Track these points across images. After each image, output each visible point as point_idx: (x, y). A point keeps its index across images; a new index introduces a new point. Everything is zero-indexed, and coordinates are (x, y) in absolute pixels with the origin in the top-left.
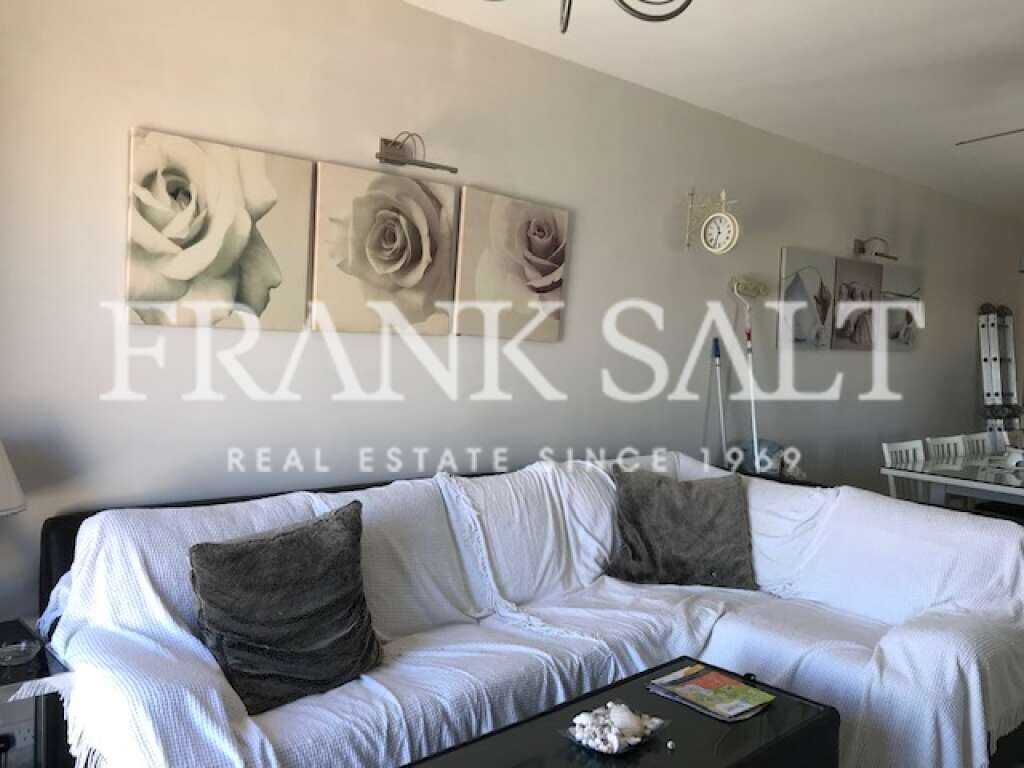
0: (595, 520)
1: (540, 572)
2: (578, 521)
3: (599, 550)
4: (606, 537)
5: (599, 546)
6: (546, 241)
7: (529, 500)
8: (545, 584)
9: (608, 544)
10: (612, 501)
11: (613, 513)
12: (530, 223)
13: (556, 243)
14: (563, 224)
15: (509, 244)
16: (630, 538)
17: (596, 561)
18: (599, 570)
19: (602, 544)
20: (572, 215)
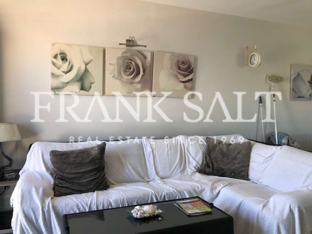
0: (197, 154)
1: (172, 169)
2: (190, 154)
3: (196, 164)
4: (200, 159)
5: (196, 163)
6: (186, 66)
7: (171, 147)
8: (174, 172)
9: (200, 163)
10: (204, 149)
11: (203, 153)
12: (179, 61)
13: (189, 67)
14: (192, 60)
15: (171, 68)
16: (208, 161)
17: (195, 167)
18: (195, 170)
19: (198, 162)
20: (196, 59)
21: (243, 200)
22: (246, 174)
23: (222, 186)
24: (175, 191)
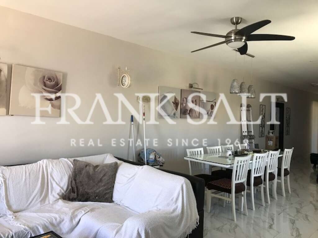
0: (61, 179)
1: (30, 199)
2: (54, 179)
3: (60, 190)
4: (64, 185)
6: (53, 83)
7: (31, 174)
8: (33, 202)
9: (65, 188)
10: (71, 173)
11: (69, 177)
12: (44, 77)
13: (57, 84)
14: (60, 77)
15: (35, 84)
16: (73, 185)
17: (58, 194)
18: (58, 197)
19: (62, 188)
20: (65, 76)
21: (100, 228)
22: (111, 196)
23: (83, 212)
24: (27, 228)
